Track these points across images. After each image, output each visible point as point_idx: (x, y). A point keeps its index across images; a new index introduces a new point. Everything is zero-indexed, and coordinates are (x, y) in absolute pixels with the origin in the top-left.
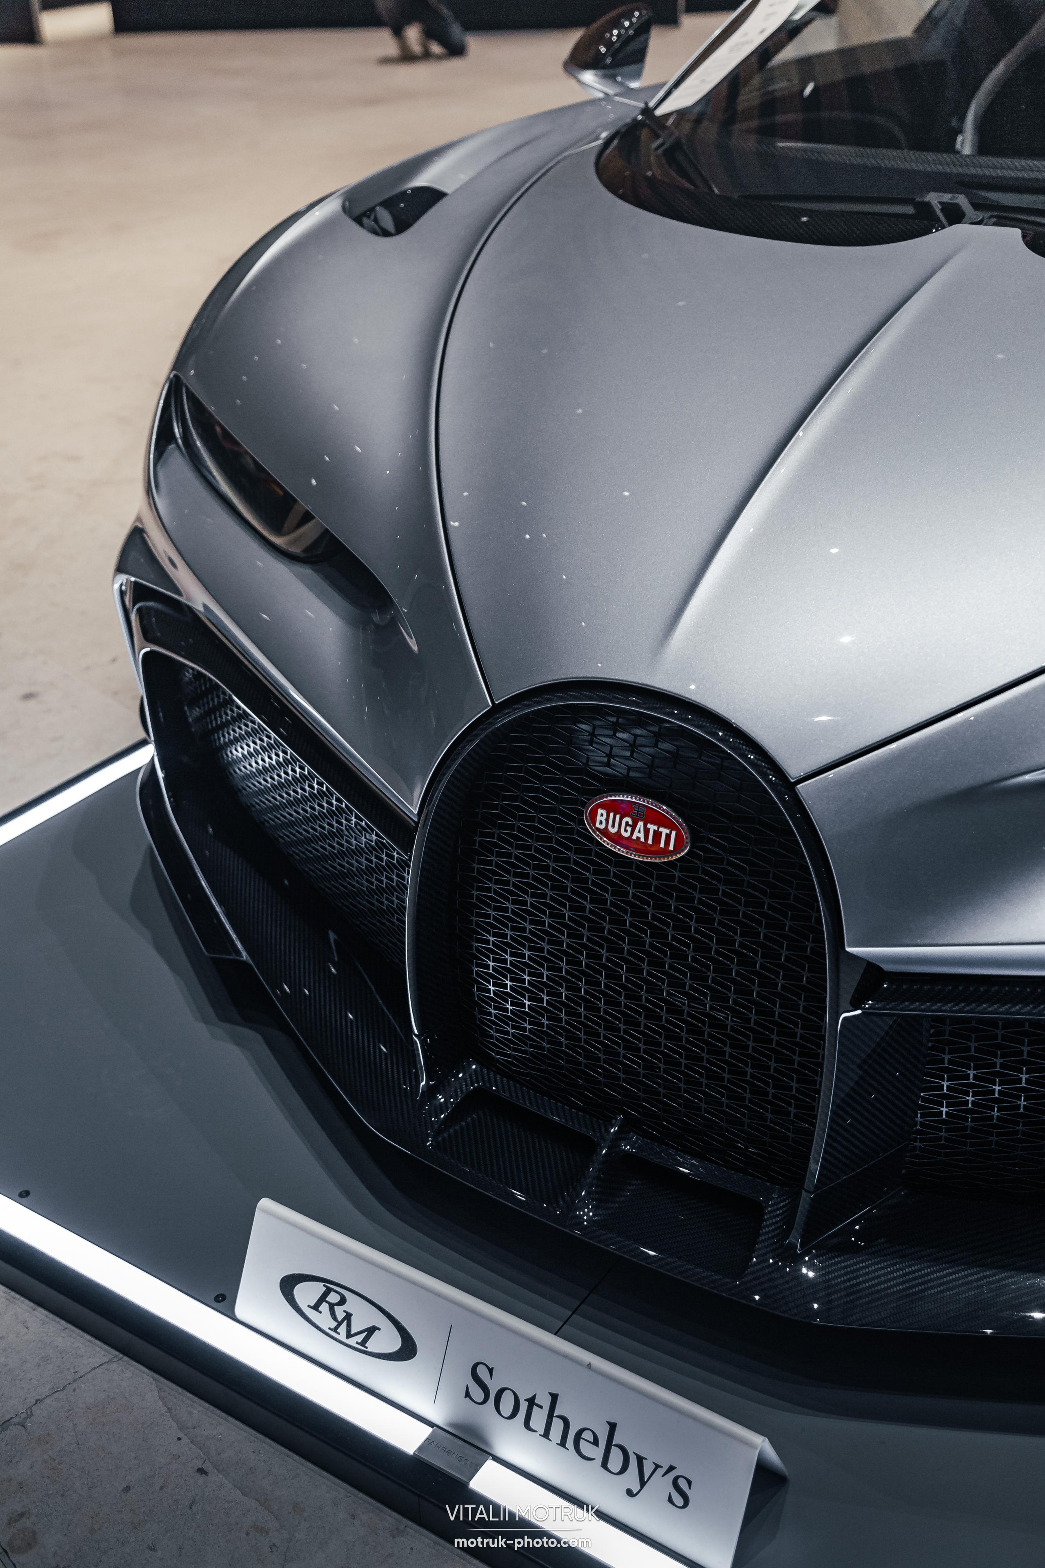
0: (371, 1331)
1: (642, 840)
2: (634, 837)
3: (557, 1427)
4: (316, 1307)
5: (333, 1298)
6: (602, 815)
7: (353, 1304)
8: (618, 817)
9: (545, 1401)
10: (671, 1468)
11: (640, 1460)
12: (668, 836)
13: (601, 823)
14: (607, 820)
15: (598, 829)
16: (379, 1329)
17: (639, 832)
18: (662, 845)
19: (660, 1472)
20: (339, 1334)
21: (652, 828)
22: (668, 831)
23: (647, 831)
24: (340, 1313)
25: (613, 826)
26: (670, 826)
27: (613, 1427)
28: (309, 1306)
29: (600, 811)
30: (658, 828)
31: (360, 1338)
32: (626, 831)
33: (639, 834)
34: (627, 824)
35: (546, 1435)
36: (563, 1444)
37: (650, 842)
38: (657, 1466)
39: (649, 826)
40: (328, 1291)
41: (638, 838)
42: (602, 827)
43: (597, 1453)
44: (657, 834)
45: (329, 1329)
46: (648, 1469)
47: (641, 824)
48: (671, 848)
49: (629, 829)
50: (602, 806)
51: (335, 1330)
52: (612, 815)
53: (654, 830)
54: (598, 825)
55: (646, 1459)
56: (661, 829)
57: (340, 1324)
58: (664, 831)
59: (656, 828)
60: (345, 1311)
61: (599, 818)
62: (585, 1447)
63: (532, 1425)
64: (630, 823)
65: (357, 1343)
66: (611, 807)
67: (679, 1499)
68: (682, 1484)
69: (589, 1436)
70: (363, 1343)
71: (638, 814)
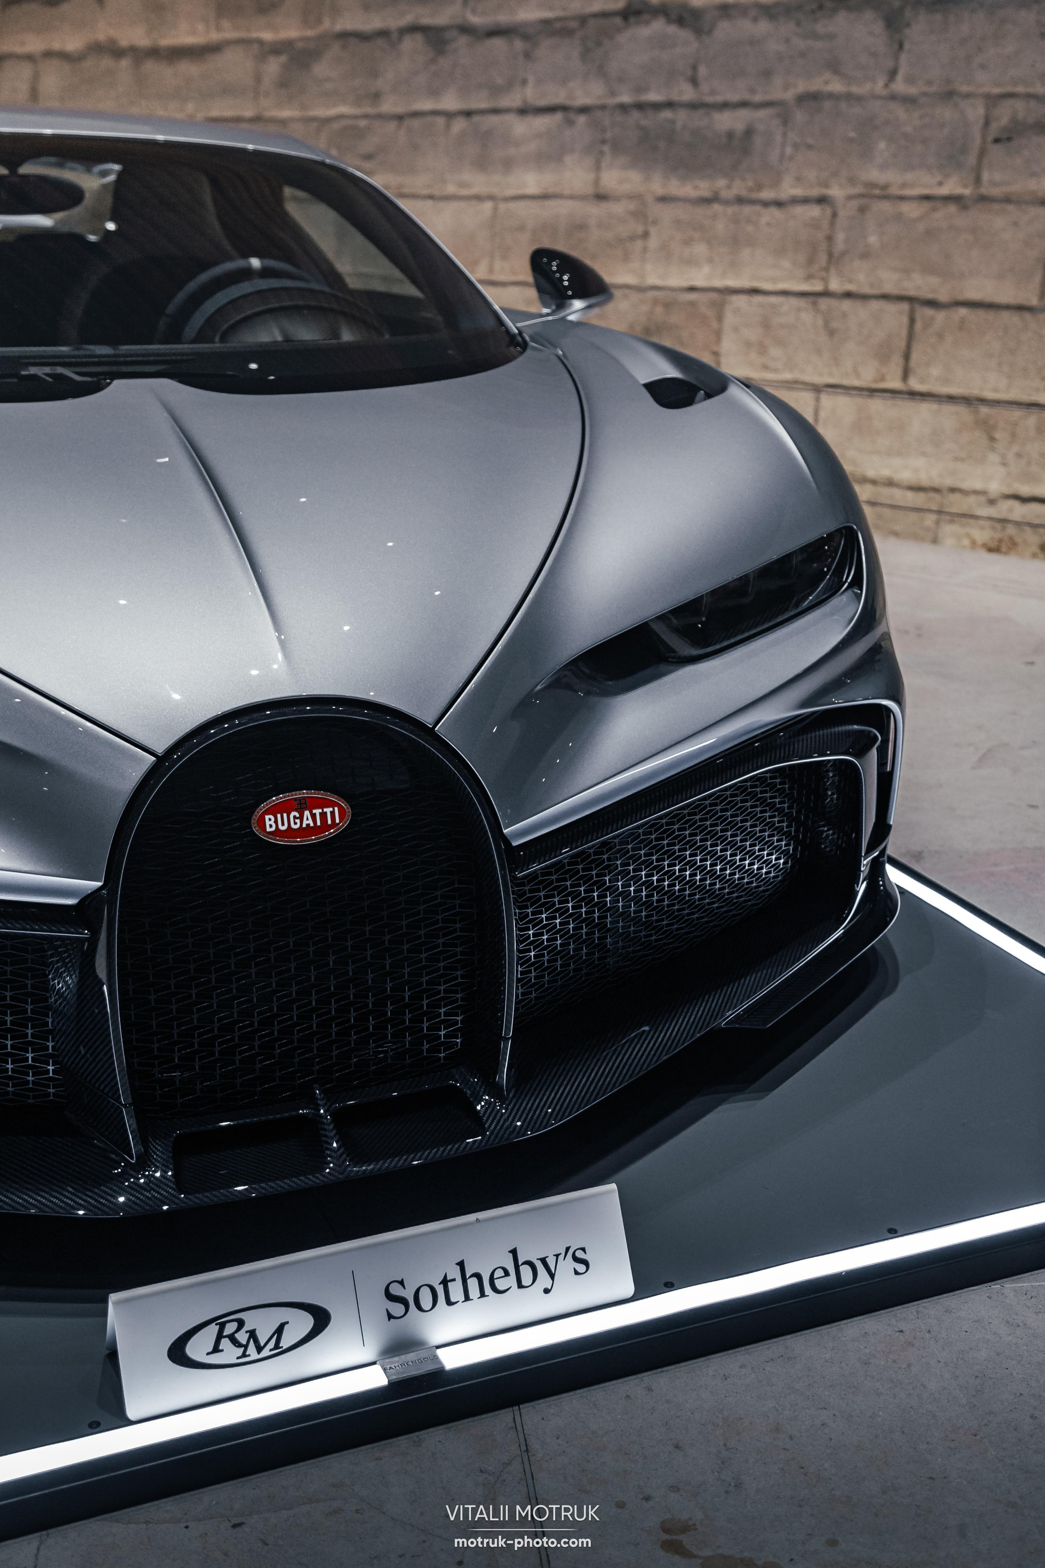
0: (279, 1331)
1: (312, 825)
2: (304, 826)
3: (473, 1283)
4: (216, 1349)
5: (230, 1328)
6: (270, 820)
7: (252, 1320)
8: (285, 815)
9: (454, 1273)
10: (568, 1249)
11: (543, 1261)
12: (333, 813)
13: (271, 826)
14: (276, 822)
15: (270, 833)
16: (287, 1323)
17: (307, 819)
18: (329, 822)
19: (561, 1257)
20: (249, 1355)
21: (317, 812)
22: (331, 809)
23: (313, 816)
24: (242, 1337)
25: (283, 824)
26: (332, 804)
27: (514, 1252)
28: (208, 1354)
29: (267, 817)
30: (323, 810)
31: (272, 1344)
32: (295, 823)
33: (308, 821)
34: (295, 817)
35: (467, 1298)
36: (483, 1294)
37: (319, 823)
38: (557, 1256)
39: (314, 811)
40: (222, 1326)
41: (308, 825)
42: (273, 829)
43: (510, 1281)
44: (323, 815)
45: (238, 1358)
46: (551, 1262)
47: (307, 813)
48: (337, 821)
49: (298, 821)
50: (267, 812)
51: (244, 1355)
52: (279, 816)
53: (320, 813)
54: (268, 829)
55: (548, 1257)
56: (325, 810)
57: (246, 1347)
58: (328, 810)
59: (320, 811)
60: (247, 1332)
61: (268, 823)
62: (500, 1284)
63: (453, 1300)
64: (298, 815)
65: (271, 1350)
66: (273, 811)
67: (581, 1268)
68: (580, 1254)
69: (499, 1273)
70: (277, 1346)
71: (302, 806)
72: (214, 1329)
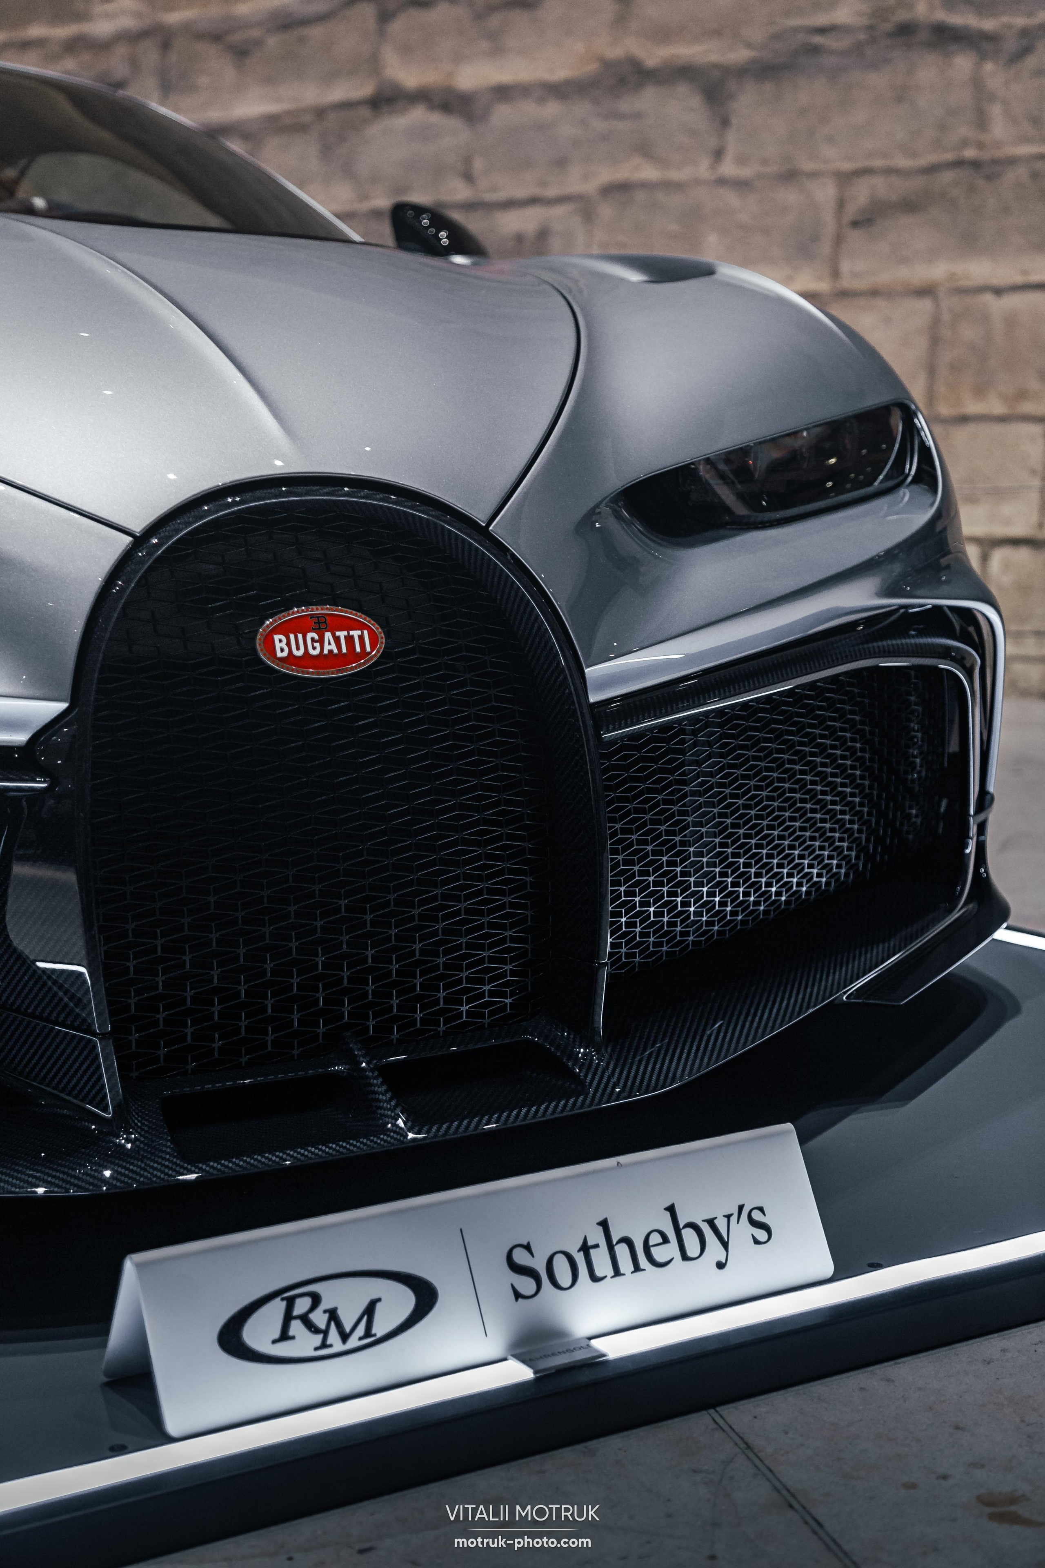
0: (370, 1311)
1: (336, 651)
2: (326, 652)
3: (622, 1251)
4: (285, 1336)
5: (302, 1306)
6: (280, 641)
7: (330, 1295)
8: (300, 636)
9: (596, 1236)
10: (741, 1208)
11: (711, 1223)
12: (361, 638)
13: (282, 650)
14: (288, 644)
15: (282, 659)
16: (379, 1300)
17: (329, 644)
18: (358, 649)
19: (734, 1219)
20: (331, 1346)
21: (342, 634)
22: (359, 632)
23: (337, 640)
25: (298, 649)
26: (361, 626)
27: (671, 1209)
28: (274, 1342)
29: (277, 638)
30: (348, 633)
31: (361, 1330)
32: (314, 648)
33: (330, 646)
34: (313, 640)
35: (617, 1273)
36: (637, 1268)
37: (344, 650)
38: (728, 1217)
39: (338, 633)
40: (291, 1303)
41: (331, 651)
42: (285, 654)
43: (671, 1251)
44: (350, 640)
45: (316, 1349)
46: (721, 1224)
47: (328, 635)
48: (368, 649)
49: (317, 645)
50: (277, 630)
51: (324, 1345)
52: (292, 636)
53: (345, 637)
54: (279, 654)
55: (716, 1218)
56: (352, 633)
57: (326, 1333)
58: (356, 633)
59: (345, 633)
60: (325, 1312)
61: (278, 646)
62: (659, 1254)
63: (599, 1273)
64: (316, 637)
65: (360, 1339)
66: (285, 629)
67: (762, 1235)
68: (757, 1216)
69: (655, 1239)
70: (368, 1333)
71: (321, 625)
72: (278, 1306)
